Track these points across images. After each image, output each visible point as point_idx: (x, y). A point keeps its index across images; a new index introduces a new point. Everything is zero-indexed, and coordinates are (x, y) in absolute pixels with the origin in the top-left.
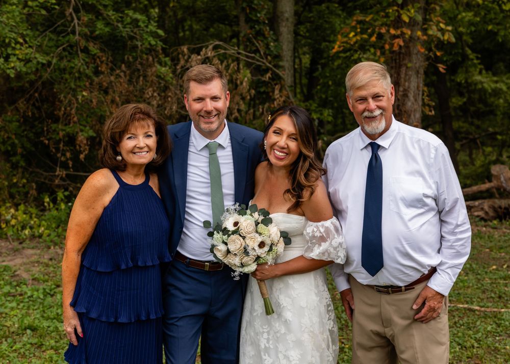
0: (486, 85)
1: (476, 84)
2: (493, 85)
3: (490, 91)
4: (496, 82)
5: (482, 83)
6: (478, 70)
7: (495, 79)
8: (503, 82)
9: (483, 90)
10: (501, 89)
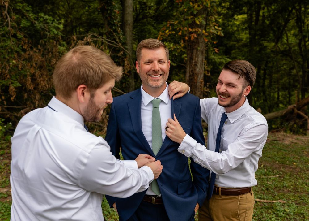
0: (216, 60)
1: (211, 60)
2: (219, 60)
3: (218, 63)
4: (220, 59)
5: (214, 59)
6: (213, 53)
7: (220, 57)
8: (223, 59)
9: (215, 62)
10: (223, 62)
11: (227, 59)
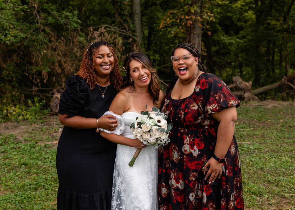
0: (226, 41)
1: (221, 41)
2: (229, 41)
3: (228, 43)
5: (224, 40)
6: (222, 34)
8: (233, 39)
9: (225, 43)
10: (233, 43)
11: (236, 39)
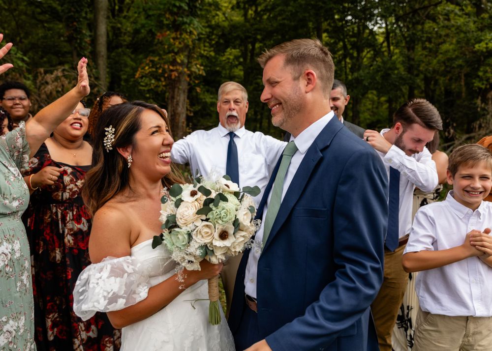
4: (212, 98)
7: (212, 96)
